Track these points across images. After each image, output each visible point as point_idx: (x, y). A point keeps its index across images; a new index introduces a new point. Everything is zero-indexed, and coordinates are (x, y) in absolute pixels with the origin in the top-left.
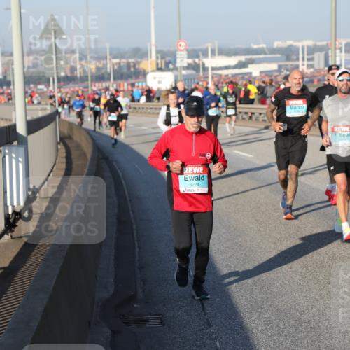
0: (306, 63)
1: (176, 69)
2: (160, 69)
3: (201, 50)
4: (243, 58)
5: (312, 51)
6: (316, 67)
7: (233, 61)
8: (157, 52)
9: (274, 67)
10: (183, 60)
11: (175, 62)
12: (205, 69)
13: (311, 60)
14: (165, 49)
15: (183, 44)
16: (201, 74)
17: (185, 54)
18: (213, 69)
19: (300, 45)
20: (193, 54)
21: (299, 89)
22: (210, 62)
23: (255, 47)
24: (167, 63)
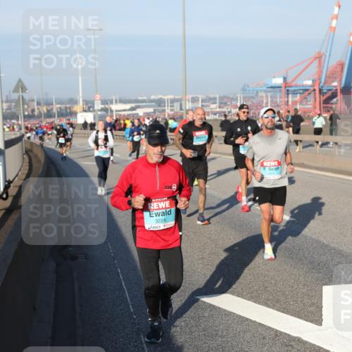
0: (169, 108)
1: (94, 111)
2: (85, 111)
3: (109, 100)
4: (133, 105)
5: (173, 101)
6: (175, 110)
7: (128, 106)
8: (83, 101)
9: (151, 110)
10: (98, 106)
11: (93, 107)
12: (112, 111)
13: (173, 106)
14: (88, 99)
15: (98, 96)
16: (109, 113)
17: (100, 102)
18: (116, 111)
19: (166, 98)
20: (104, 102)
21: (201, 123)
22: (114, 107)
23: (140, 98)
24: (89, 107)
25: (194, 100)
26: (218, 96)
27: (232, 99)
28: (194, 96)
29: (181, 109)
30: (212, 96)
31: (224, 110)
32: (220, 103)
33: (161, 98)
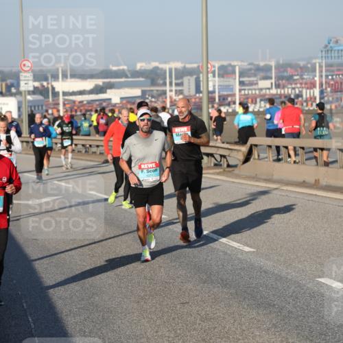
0: (174, 88)
1: (19, 93)
3: (49, 71)
4: (100, 82)
5: (181, 74)
6: (186, 93)
7: (88, 85)
9: (137, 92)
10: (27, 84)
11: (18, 86)
12: (55, 94)
14: (6, 69)
15: (27, 64)
17: (30, 75)
18: (65, 94)
19: (166, 67)
22: (61, 86)
23: (115, 68)
24: (8, 86)
25: (225, 72)
26: (273, 64)
27: (304, 69)
28: (225, 63)
29: (198, 90)
30: (262, 64)
31: (288, 91)
32: (279, 78)
33: (157, 68)
